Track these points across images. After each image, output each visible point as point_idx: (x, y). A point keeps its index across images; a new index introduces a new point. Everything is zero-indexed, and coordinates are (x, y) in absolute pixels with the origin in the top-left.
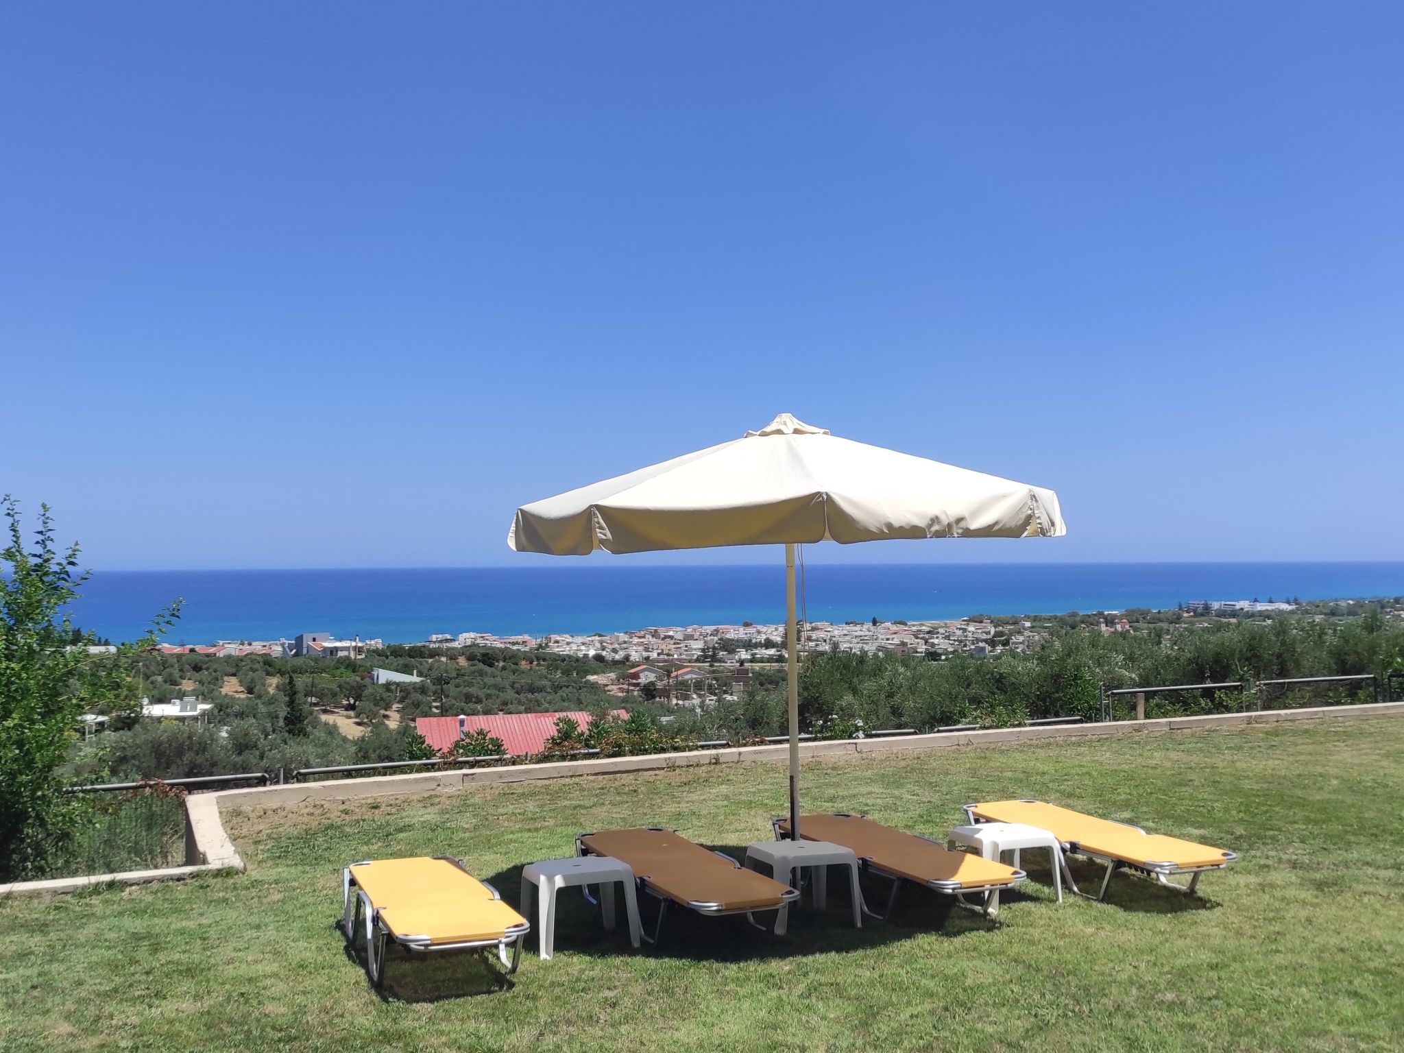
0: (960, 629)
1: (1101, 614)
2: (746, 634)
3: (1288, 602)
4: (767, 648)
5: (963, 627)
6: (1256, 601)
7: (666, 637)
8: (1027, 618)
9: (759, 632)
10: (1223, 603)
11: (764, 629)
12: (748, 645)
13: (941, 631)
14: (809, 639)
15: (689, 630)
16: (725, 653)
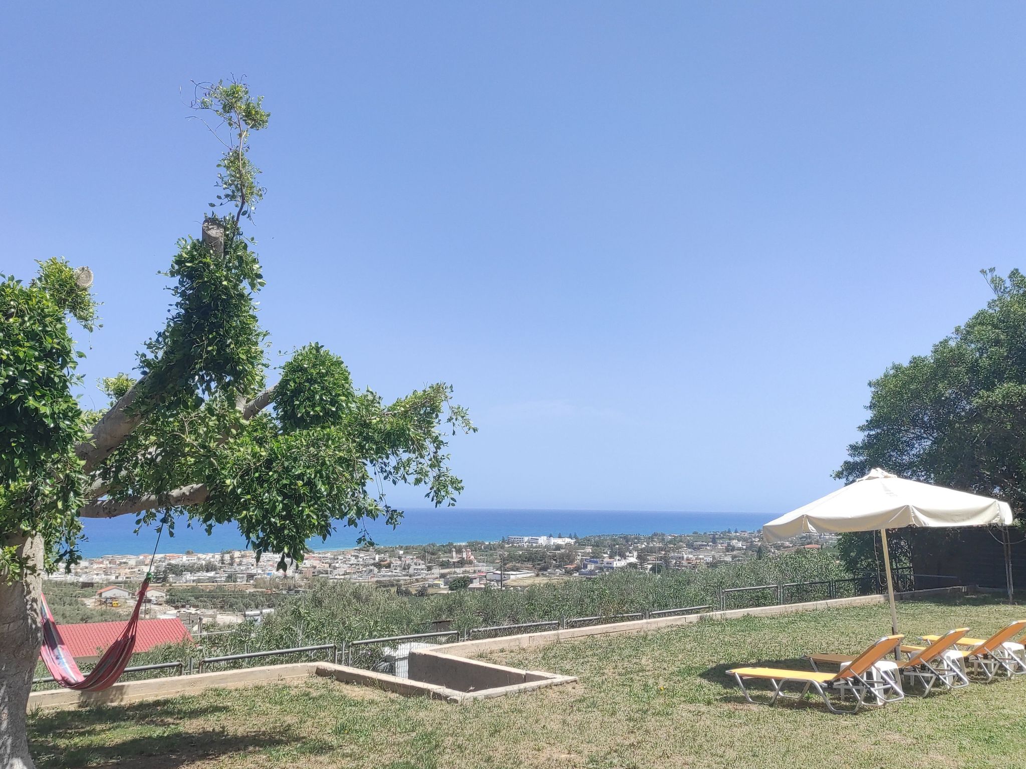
0: (354, 556)
1: (452, 544)
2: (189, 560)
3: (570, 537)
4: (207, 571)
5: (355, 554)
6: (551, 536)
7: (121, 563)
8: (401, 548)
9: (199, 559)
10: (530, 537)
11: (204, 556)
12: (191, 569)
13: (340, 557)
14: (240, 564)
15: (141, 557)
16: (174, 575)
